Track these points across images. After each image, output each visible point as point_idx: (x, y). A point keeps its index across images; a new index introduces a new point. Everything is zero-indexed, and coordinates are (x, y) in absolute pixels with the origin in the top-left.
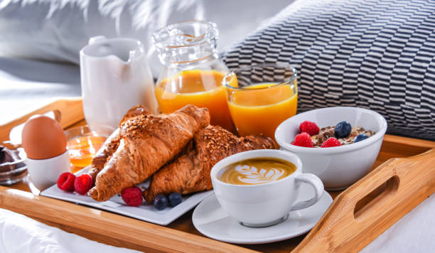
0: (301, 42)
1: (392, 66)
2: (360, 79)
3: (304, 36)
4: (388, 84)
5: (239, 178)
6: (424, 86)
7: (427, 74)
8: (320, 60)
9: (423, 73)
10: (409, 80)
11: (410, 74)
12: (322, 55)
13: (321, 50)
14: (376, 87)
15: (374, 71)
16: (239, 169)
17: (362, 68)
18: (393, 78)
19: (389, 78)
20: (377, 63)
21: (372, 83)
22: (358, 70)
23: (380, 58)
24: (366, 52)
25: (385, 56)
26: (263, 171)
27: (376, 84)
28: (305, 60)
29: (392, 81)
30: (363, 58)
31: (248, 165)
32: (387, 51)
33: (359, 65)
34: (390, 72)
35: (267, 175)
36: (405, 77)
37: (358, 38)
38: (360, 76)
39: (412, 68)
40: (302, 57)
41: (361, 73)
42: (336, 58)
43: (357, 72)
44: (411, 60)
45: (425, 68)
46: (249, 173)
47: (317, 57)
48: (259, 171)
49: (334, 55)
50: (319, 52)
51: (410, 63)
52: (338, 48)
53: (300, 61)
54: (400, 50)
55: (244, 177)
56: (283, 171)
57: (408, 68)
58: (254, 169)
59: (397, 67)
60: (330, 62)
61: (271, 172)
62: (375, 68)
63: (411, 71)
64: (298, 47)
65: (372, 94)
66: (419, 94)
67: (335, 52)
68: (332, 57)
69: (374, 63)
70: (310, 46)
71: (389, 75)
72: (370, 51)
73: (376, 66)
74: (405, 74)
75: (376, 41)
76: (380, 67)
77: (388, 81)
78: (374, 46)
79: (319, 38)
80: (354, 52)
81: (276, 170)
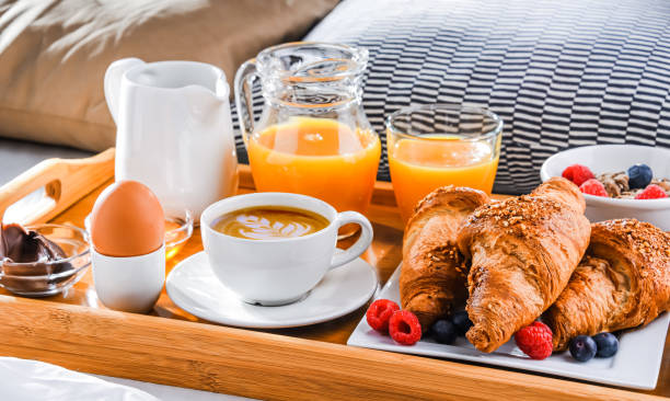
0: (399, 66)
1: (573, 95)
2: (517, 115)
3: (402, 57)
4: (567, 120)
5: (241, 231)
6: (631, 121)
7: (635, 104)
8: (441, 90)
9: (628, 103)
10: (604, 113)
11: (604, 105)
12: (443, 83)
13: (442, 76)
14: (544, 125)
15: (541, 103)
16: (242, 220)
17: (520, 99)
18: (575, 112)
19: (568, 111)
20: (545, 91)
21: (539, 119)
22: (513, 102)
23: (548, 84)
24: (521, 77)
25: (555, 82)
26: (278, 225)
27: (545, 121)
28: (415, 90)
29: (574, 116)
30: (519, 85)
31: (257, 215)
32: (557, 74)
33: (514, 95)
34: (570, 103)
35: (283, 231)
36: (597, 109)
37: (501, 58)
38: (517, 111)
39: (607, 97)
40: (410, 86)
41: (518, 107)
42: (470, 86)
43: (512, 106)
44: (604, 85)
45: (632, 95)
46: (258, 226)
47: (436, 85)
48: (271, 225)
49: (467, 81)
50: (440, 79)
51: (603, 89)
52: (470, 72)
53: (409, 92)
54: (580, 73)
55: (249, 230)
56: (309, 228)
57: (601, 96)
58: (265, 221)
59: (578, 96)
60: (462, 93)
61: (290, 227)
62: (543, 99)
63: (606, 101)
64: (397, 72)
65: (537, 136)
66: (623, 133)
67: (467, 78)
68: (464, 85)
69: (539, 91)
70: (417, 70)
71: (570, 107)
72: (528, 75)
73: (544, 95)
74: (598, 105)
75: (533, 61)
76: (549, 96)
77: (567, 116)
78: (531, 67)
79: (428, 59)
80: (499, 77)
81: (298, 225)
